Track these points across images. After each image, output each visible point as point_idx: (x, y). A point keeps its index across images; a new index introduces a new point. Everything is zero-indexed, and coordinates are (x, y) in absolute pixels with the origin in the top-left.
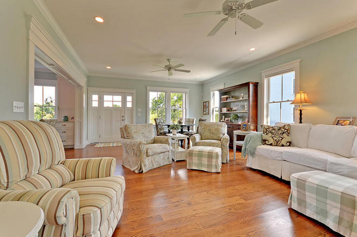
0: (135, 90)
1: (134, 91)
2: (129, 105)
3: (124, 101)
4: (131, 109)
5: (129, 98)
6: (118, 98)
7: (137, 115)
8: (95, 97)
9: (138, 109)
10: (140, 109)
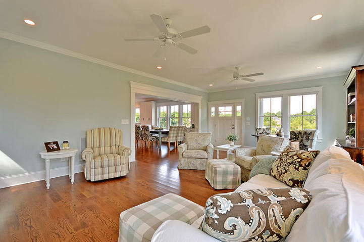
0: (244, 99)
1: (243, 101)
2: (239, 114)
3: (234, 111)
4: (240, 118)
5: (239, 108)
6: (229, 109)
7: (246, 124)
8: (213, 109)
9: (247, 118)
10: (249, 118)
